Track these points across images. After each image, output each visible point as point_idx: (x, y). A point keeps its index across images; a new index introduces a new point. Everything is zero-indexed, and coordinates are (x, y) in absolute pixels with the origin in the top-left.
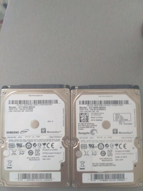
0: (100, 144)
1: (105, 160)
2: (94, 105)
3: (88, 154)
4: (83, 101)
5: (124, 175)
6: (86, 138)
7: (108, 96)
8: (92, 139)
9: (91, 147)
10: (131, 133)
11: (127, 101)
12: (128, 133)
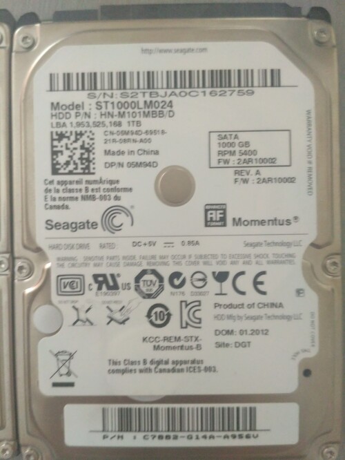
0: (144, 272)
1: (166, 344)
2: (117, 93)
3: (88, 320)
4: (68, 77)
5: (253, 412)
6: (81, 246)
7: (183, 51)
8: (106, 252)
9: (104, 287)
10: (288, 222)
11: (272, 71)
12: (274, 221)
